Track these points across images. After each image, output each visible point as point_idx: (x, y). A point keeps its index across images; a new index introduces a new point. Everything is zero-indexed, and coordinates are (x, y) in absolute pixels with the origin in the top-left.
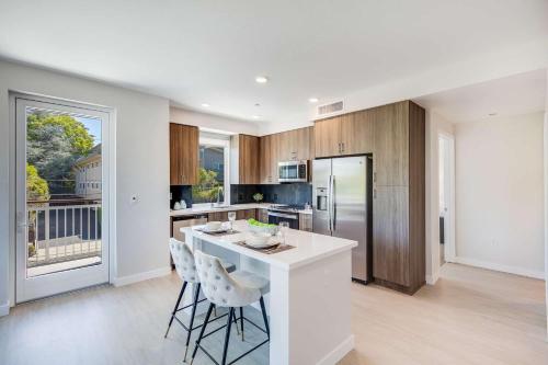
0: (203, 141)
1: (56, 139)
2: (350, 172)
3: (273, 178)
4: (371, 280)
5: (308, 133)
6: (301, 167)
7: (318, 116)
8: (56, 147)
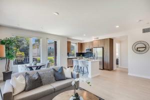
0: (72, 44)
1: (23, 42)
2: (100, 50)
3: (85, 51)
4: (103, 69)
5: (92, 43)
6: (91, 49)
7: (94, 40)
8: (23, 44)
